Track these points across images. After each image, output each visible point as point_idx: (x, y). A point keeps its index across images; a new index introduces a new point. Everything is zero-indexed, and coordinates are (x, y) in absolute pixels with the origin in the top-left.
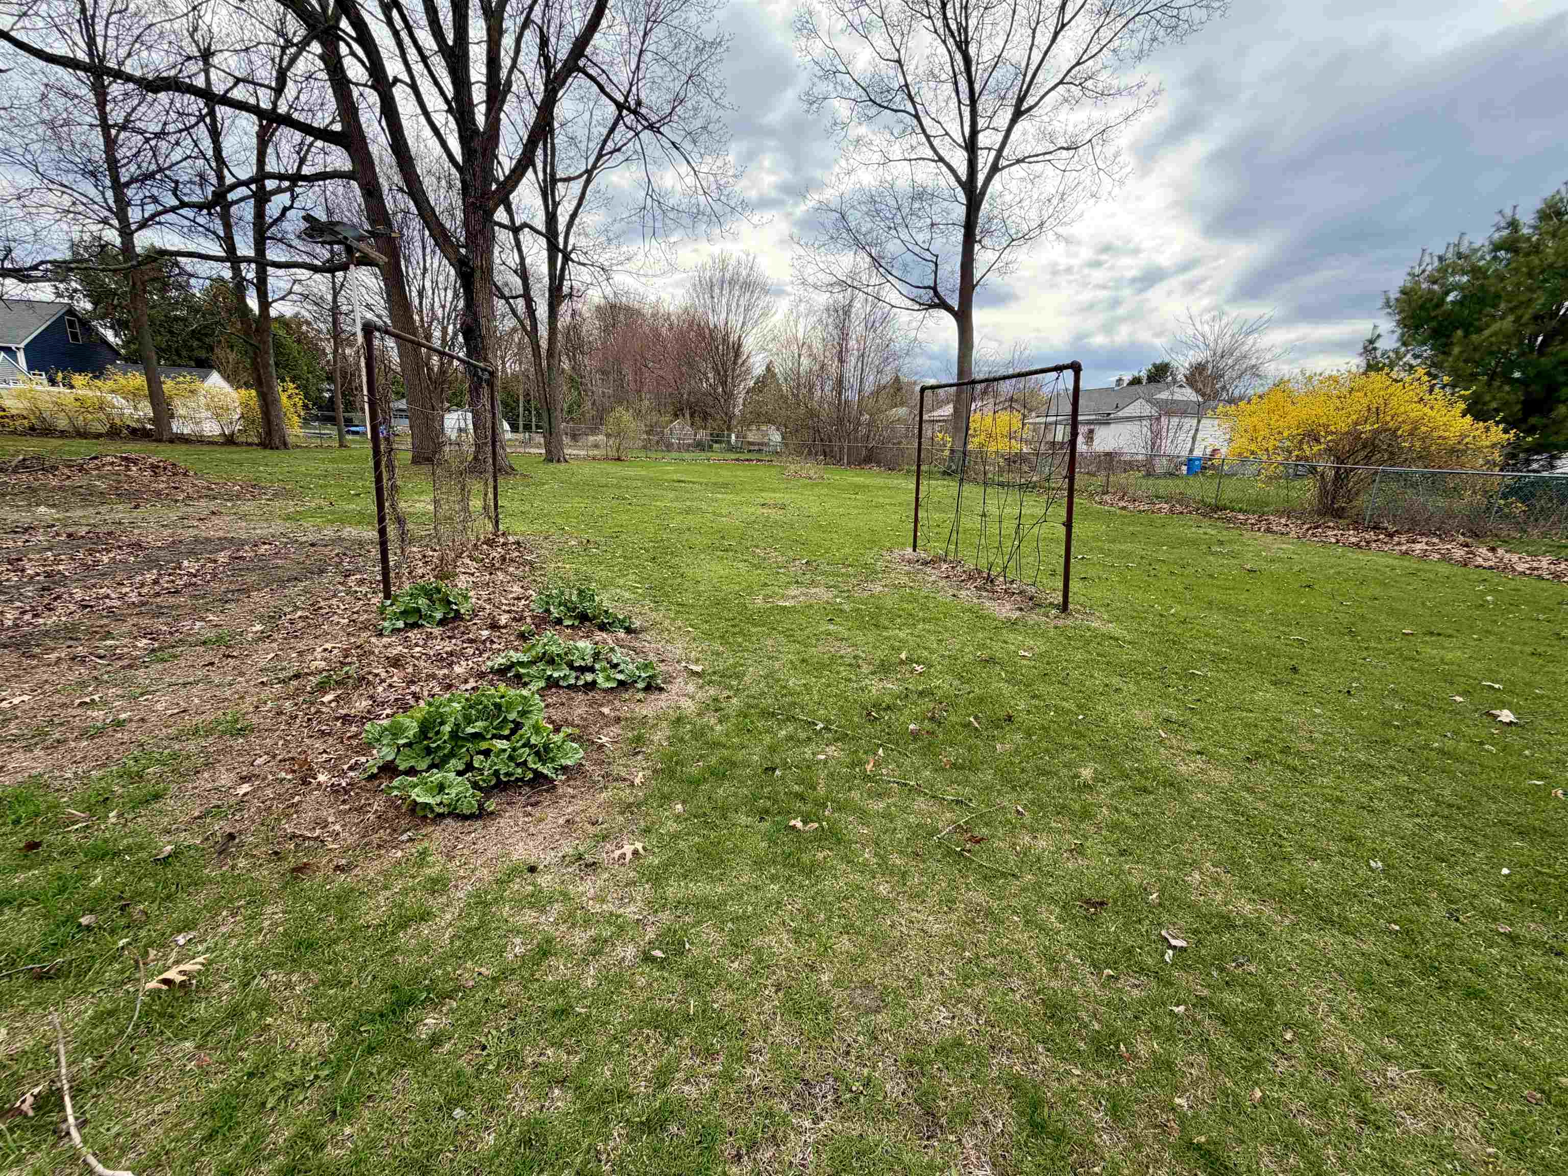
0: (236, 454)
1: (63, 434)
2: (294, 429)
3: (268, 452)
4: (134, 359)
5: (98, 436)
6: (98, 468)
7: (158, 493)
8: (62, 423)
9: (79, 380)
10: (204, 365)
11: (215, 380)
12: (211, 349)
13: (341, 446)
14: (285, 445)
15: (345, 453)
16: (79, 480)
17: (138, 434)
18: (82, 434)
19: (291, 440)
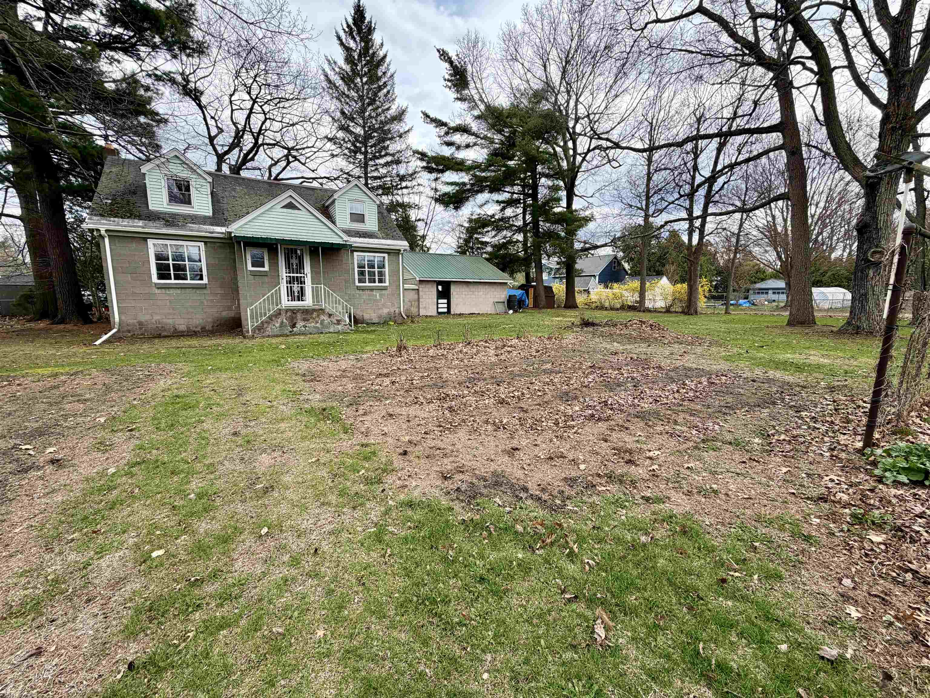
0: (672, 318)
1: (606, 309)
2: (702, 303)
3: (687, 317)
4: (635, 274)
5: (617, 309)
6: (631, 326)
7: (656, 339)
8: (607, 305)
9: (615, 285)
10: (659, 274)
11: (664, 281)
12: (664, 265)
13: (726, 313)
14: (696, 312)
15: (729, 317)
16: (625, 331)
17: (631, 308)
18: (612, 309)
19: (699, 309)
